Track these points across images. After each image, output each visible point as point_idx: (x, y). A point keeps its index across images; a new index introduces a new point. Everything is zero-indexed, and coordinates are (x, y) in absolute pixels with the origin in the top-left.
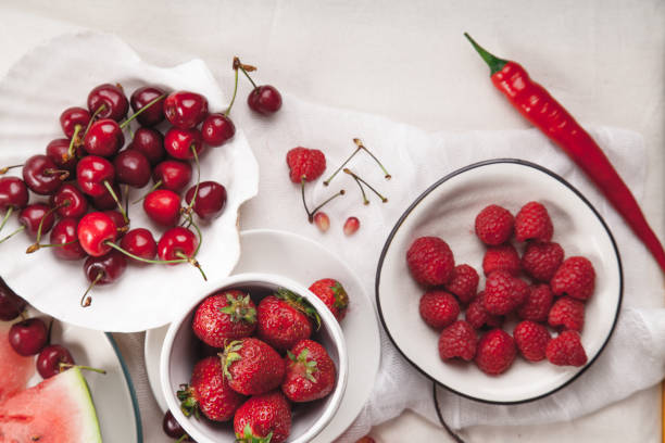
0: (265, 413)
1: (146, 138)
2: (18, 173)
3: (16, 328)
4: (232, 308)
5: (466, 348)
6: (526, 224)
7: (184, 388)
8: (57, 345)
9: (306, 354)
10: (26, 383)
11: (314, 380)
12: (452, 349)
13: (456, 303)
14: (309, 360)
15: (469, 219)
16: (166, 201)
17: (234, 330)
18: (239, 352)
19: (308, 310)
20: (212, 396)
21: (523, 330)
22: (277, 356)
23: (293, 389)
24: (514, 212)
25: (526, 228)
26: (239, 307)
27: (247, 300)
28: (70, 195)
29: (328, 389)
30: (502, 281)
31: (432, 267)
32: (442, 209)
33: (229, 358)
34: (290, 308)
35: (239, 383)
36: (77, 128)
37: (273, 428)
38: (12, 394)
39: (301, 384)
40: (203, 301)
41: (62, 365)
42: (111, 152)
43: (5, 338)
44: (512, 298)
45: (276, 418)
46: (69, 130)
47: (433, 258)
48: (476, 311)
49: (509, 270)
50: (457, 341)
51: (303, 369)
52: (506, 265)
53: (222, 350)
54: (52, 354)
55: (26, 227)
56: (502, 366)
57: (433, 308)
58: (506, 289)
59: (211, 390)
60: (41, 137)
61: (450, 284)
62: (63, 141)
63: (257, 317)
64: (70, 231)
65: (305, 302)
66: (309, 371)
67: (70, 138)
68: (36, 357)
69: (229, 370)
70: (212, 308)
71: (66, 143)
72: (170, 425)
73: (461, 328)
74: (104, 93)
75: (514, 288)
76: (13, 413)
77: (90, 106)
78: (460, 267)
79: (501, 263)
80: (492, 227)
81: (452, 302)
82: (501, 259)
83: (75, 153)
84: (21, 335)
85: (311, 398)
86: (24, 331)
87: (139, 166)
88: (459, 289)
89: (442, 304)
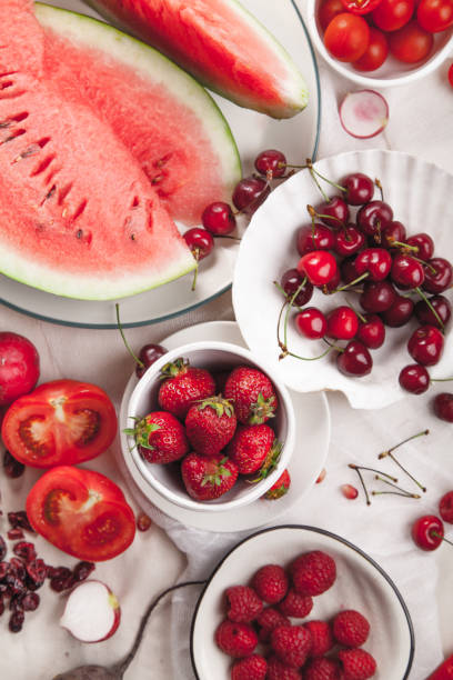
0: (170, 440)
1: (405, 308)
2: (376, 197)
3: (227, 208)
4: (263, 404)
5: (239, 614)
6: (356, 660)
7: (185, 362)
8: (213, 244)
9: (226, 473)
10: (178, 219)
11: (203, 484)
12: (237, 600)
13: (279, 600)
14: (221, 477)
15: (355, 604)
16: (348, 327)
17: (242, 405)
18: (225, 414)
19: (265, 471)
20: (182, 390)
21: (259, 664)
22: (222, 448)
23: (194, 464)
24: (365, 647)
25: (352, 661)
26: (264, 409)
27: (270, 415)
28: (356, 241)
29: (196, 496)
30: (303, 643)
31: (310, 577)
32: (362, 580)
33: (218, 405)
34: (265, 455)
35: (196, 416)
36: (416, 249)
37: (158, 450)
38: (168, 210)
39: (198, 472)
40: (266, 376)
41: (197, 251)
42: (395, 278)
43: (217, 200)
44: (288, 654)
45: (166, 452)
46: (413, 241)
47: (319, 578)
48: (273, 618)
49: (313, 648)
50: (244, 605)
51: (212, 472)
52: (316, 644)
53: (224, 397)
54: (206, 241)
55: (327, 203)
56: (225, 647)
57: (272, 580)
58: (296, 647)
59: (186, 389)
60: (407, 217)
61: (295, 593)
62: (404, 236)
63: (255, 426)
64: (324, 242)
65: (271, 469)
66: (211, 478)
67: (406, 242)
68: (202, 227)
69: (208, 406)
70: (261, 385)
71: (402, 238)
72: (151, 351)
73: (257, 607)
74: (447, 272)
75: (297, 655)
76: (154, 216)
77: (436, 260)
78: (311, 600)
79: (319, 639)
80: (352, 629)
81: (279, 597)
82: (322, 639)
83: (394, 247)
84: (221, 213)
85: (186, 481)
86: (224, 216)
87: (381, 302)
88: (291, 602)
89: (277, 587)
